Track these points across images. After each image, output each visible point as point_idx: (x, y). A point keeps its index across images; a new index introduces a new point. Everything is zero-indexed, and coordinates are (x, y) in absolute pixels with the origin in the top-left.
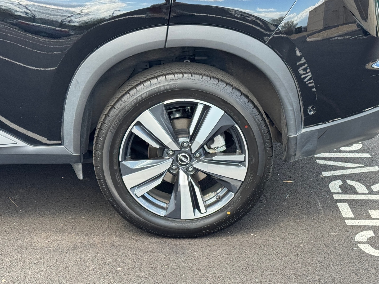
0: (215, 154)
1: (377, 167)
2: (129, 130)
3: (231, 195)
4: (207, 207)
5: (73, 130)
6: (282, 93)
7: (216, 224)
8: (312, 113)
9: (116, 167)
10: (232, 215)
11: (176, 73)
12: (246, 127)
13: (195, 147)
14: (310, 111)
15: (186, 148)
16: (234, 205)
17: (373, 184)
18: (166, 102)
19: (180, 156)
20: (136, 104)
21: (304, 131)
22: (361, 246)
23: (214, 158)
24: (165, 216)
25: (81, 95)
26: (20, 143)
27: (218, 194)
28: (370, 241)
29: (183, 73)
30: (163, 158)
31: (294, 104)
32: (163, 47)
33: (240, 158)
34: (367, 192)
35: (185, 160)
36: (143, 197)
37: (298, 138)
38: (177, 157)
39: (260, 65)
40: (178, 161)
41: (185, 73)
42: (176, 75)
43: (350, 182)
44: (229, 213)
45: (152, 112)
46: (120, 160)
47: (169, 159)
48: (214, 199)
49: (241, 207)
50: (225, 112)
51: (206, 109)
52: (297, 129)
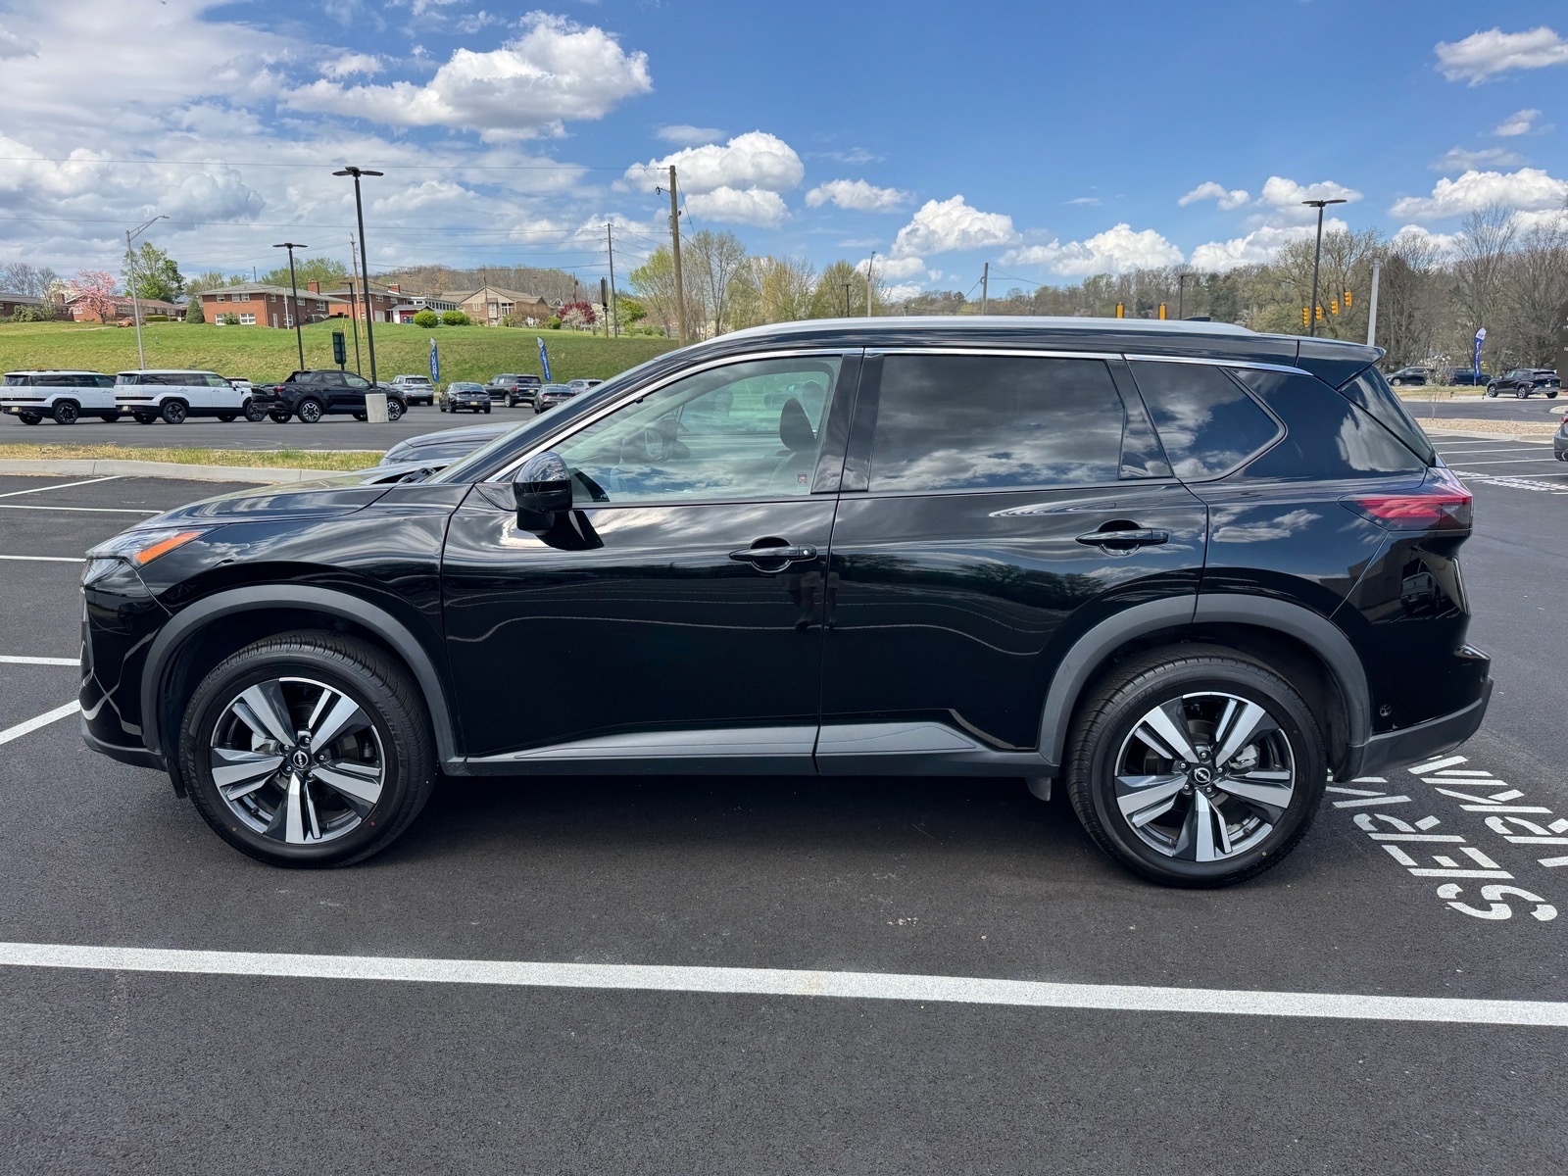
0: (1247, 770)
1: (1405, 797)
2: (1131, 733)
3: (1267, 829)
4: (1233, 843)
5: (1055, 732)
6: (1349, 687)
7: (1245, 869)
8: (1386, 714)
9: (1109, 784)
10: (1268, 857)
11: (1201, 657)
12: (1296, 732)
13: (1221, 759)
14: (1383, 712)
15: (1205, 760)
16: (1273, 841)
17: (1417, 821)
18: (1185, 696)
19: (1197, 771)
20: (1144, 698)
21: (1372, 739)
22: (1452, 904)
23: (1247, 775)
24: (1174, 857)
25: (1072, 686)
26: (980, 747)
27: (1243, 826)
28: (1460, 898)
29: (1210, 657)
30: (1173, 774)
31: (1364, 701)
32: (1189, 622)
33: (1285, 775)
34: (1413, 830)
35: (1205, 777)
36: (1142, 828)
37: (1366, 749)
38: (1193, 773)
39: (1320, 647)
40: (1194, 779)
41: (1212, 657)
42: (1200, 660)
43: (1381, 817)
44: (1264, 854)
45: (1166, 710)
46: (1116, 774)
47: (1180, 775)
48: (1241, 833)
49: (1282, 845)
50: (1267, 711)
51: (1240, 706)
52: (1366, 737)
